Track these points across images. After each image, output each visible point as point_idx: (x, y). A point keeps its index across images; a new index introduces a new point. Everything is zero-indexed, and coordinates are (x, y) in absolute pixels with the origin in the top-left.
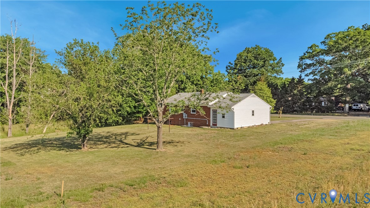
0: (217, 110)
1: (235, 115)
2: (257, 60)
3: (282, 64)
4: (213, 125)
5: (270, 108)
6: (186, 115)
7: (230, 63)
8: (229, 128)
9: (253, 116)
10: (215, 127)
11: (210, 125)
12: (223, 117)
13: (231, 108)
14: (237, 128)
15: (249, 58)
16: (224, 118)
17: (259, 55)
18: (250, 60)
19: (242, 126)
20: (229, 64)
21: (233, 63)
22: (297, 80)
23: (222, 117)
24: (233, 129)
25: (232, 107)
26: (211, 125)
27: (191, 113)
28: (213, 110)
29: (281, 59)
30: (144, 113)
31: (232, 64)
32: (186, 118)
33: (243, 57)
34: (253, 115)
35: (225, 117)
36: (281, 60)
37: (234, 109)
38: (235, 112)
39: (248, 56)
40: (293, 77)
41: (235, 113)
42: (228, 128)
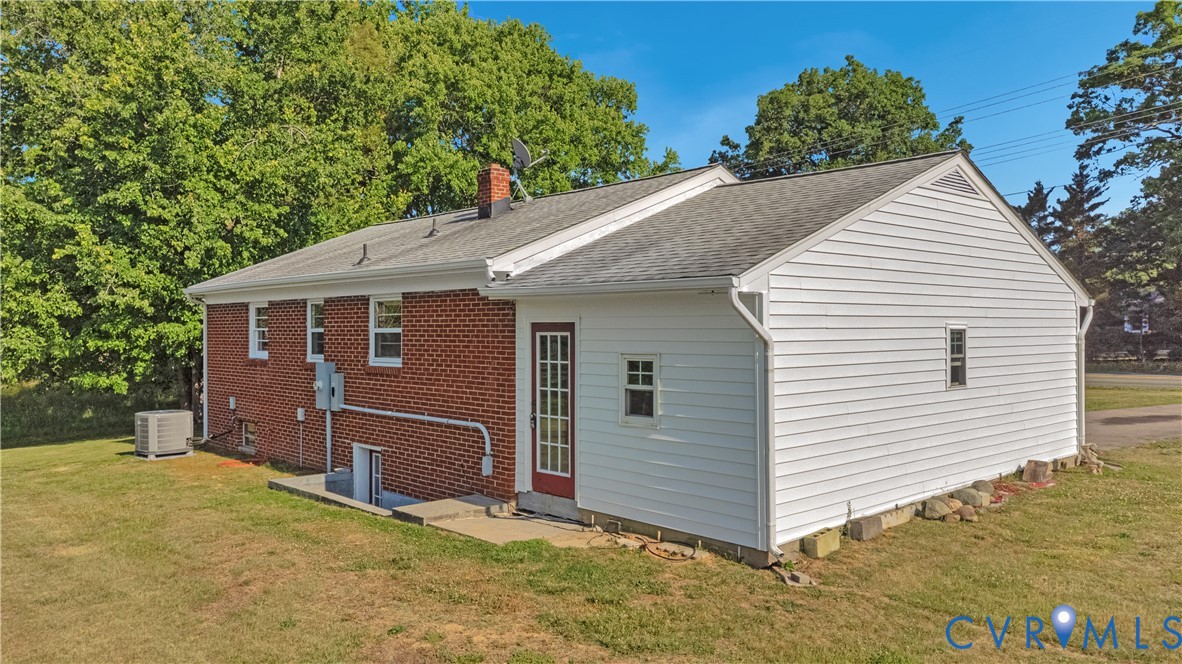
0: (570, 327)
1: (775, 377)
2: (853, 120)
3: (962, 142)
4: (540, 482)
5: (1084, 311)
6: (338, 381)
7: (726, 141)
8: (709, 545)
9: (958, 394)
10: (559, 505)
11: (511, 480)
12: (640, 404)
13: (724, 292)
14: (806, 546)
15: (813, 112)
16: (650, 413)
17: (862, 95)
18: (820, 119)
19: (862, 510)
20: (724, 149)
21: (744, 141)
22: (1065, 196)
23: (622, 402)
24: (757, 559)
25: (744, 284)
26: (523, 482)
27: (373, 361)
28: (536, 327)
29: (958, 121)
30: (140, 368)
31: (736, 147)
32: (338, 404)
33: (788, 112)
34: (958, 376)
35: (658, 401)
36: (960, 126)
37: (768, 309)
38: (775, 350)
39: (811, 102)
40: (1038, 184)
41: (776, 362)
42: (690, 542)
